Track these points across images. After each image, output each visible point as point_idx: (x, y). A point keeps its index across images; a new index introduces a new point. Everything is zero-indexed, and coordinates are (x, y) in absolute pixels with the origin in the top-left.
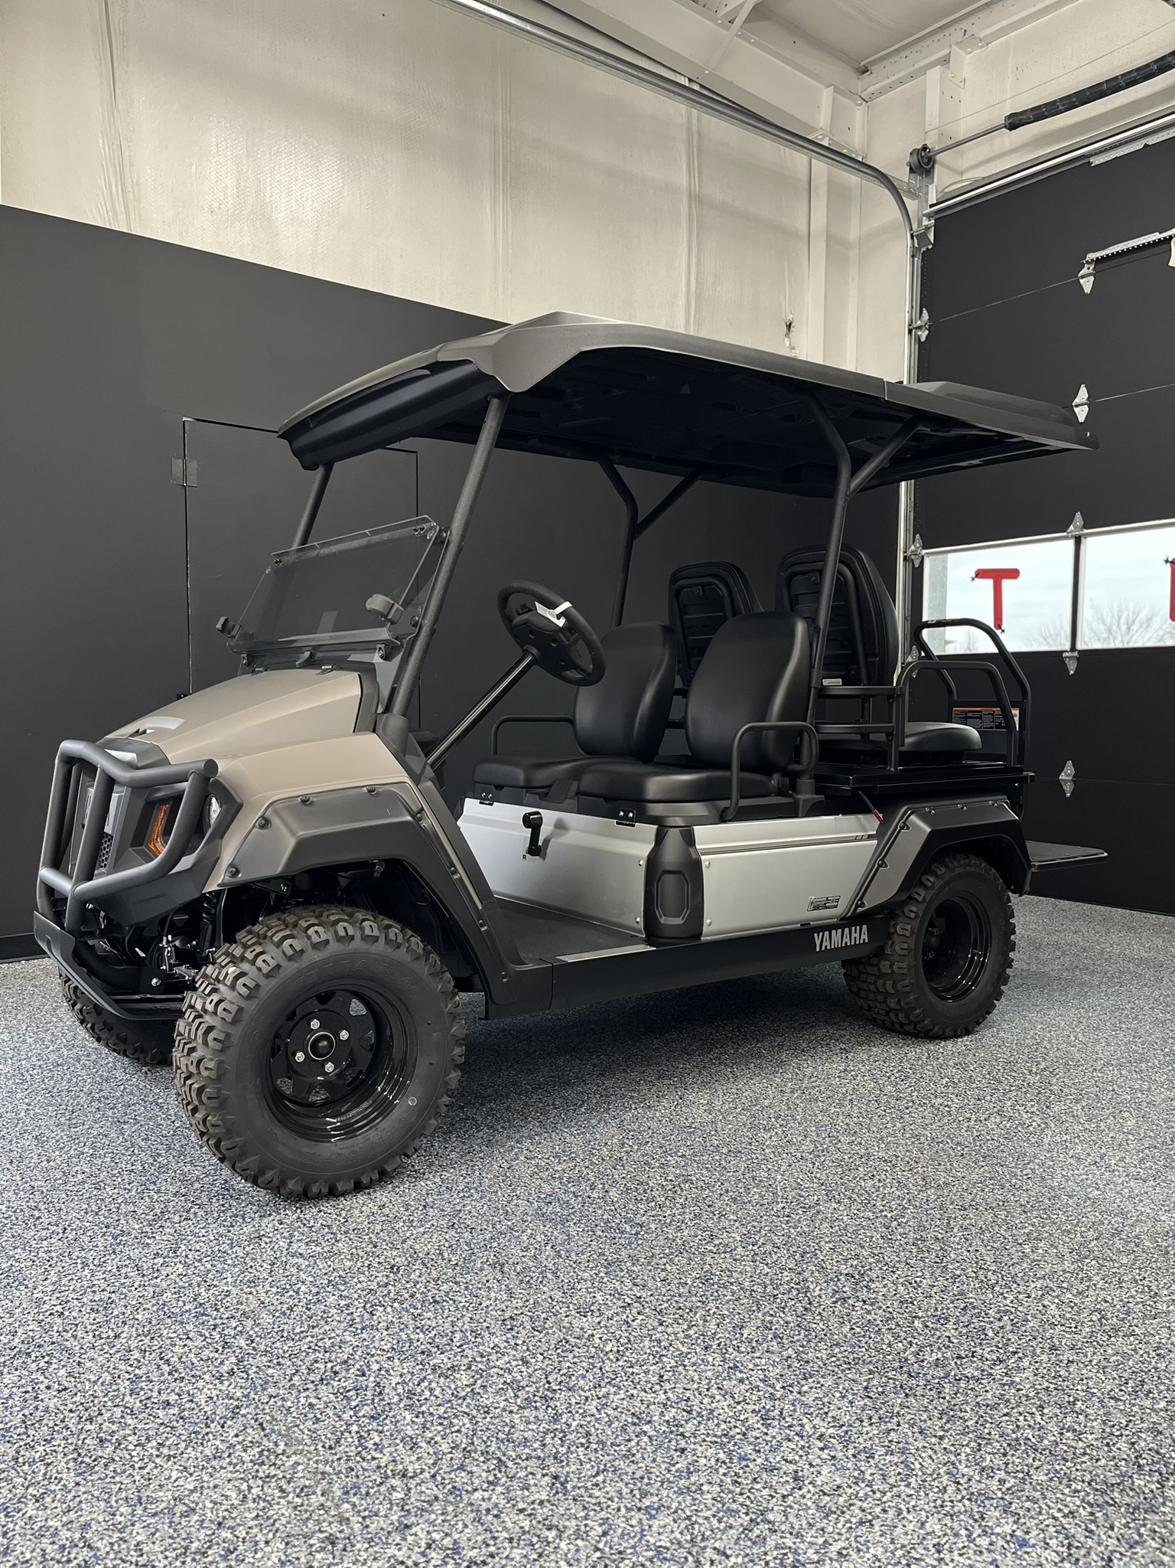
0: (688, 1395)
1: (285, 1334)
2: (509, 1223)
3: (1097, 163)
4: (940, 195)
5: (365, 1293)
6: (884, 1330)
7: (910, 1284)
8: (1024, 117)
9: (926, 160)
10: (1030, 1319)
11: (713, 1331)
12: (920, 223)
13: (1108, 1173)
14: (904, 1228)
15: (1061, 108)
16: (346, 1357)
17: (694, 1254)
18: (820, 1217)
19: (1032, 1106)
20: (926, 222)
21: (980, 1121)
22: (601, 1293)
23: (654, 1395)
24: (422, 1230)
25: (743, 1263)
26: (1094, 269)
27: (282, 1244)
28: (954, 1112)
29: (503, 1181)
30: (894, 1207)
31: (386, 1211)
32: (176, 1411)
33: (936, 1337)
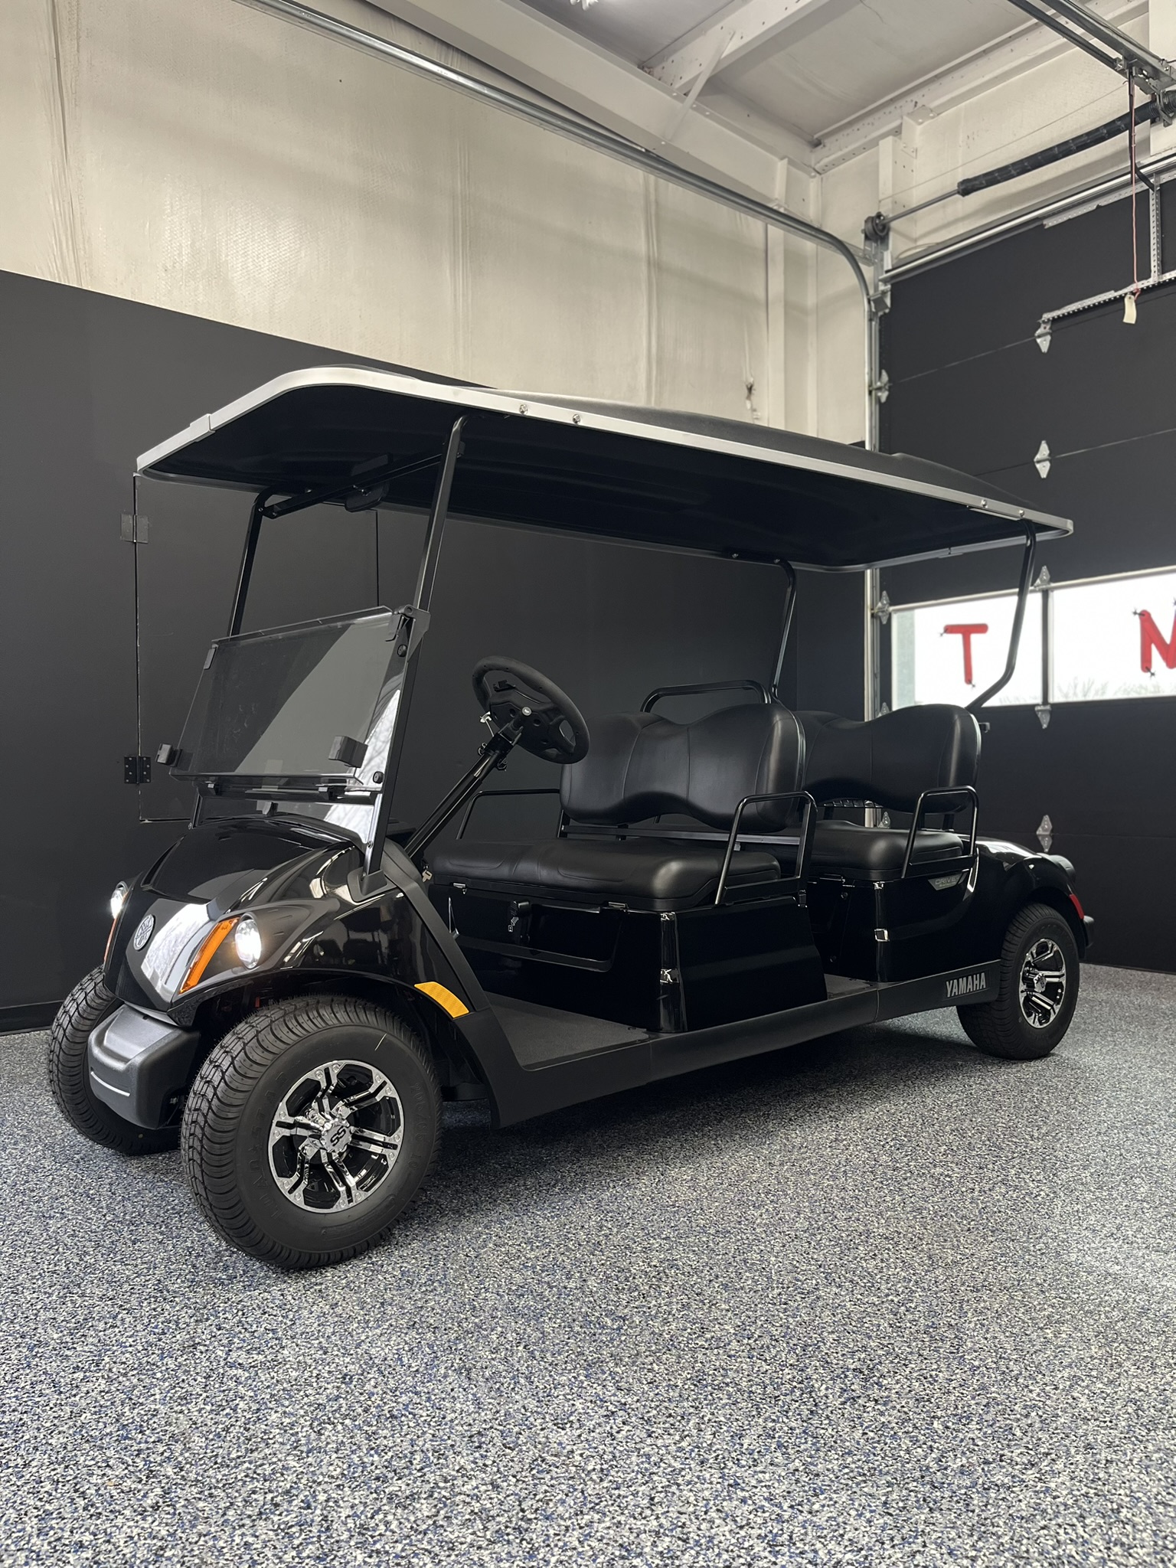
0: (683, 1520)
1: (219, 1461)
2: (477, 1320)
3: (1051, 224)
4: (895, 261)
5: (312, 1408)
6: (900, 1434)
7: (925, 1378)
8: (977, 182)
9: (881, 228)
10: (1060, 1414)
11: (709, 1442)
12: (876, 288)
13: (1126, 1246)
14: (912, 1313)
15: (1013, 172)
16: (288, 1486)
17: (684, 1350)
18: (820, 1304)
19: (1038, 1174)
20: (882, 287)
21: (984, 1191)
22: (581, 1401)
23: (644, 1522)
24: (378, 1331)
25: (739, 1360)
26: (1051, 328)
27: (220, 1353)
28: (955, 1182)
29: (470, 1272)
30: (900, 1290)
31: (339, 1310)
32: (89, 1554)
33: (958, 1439)
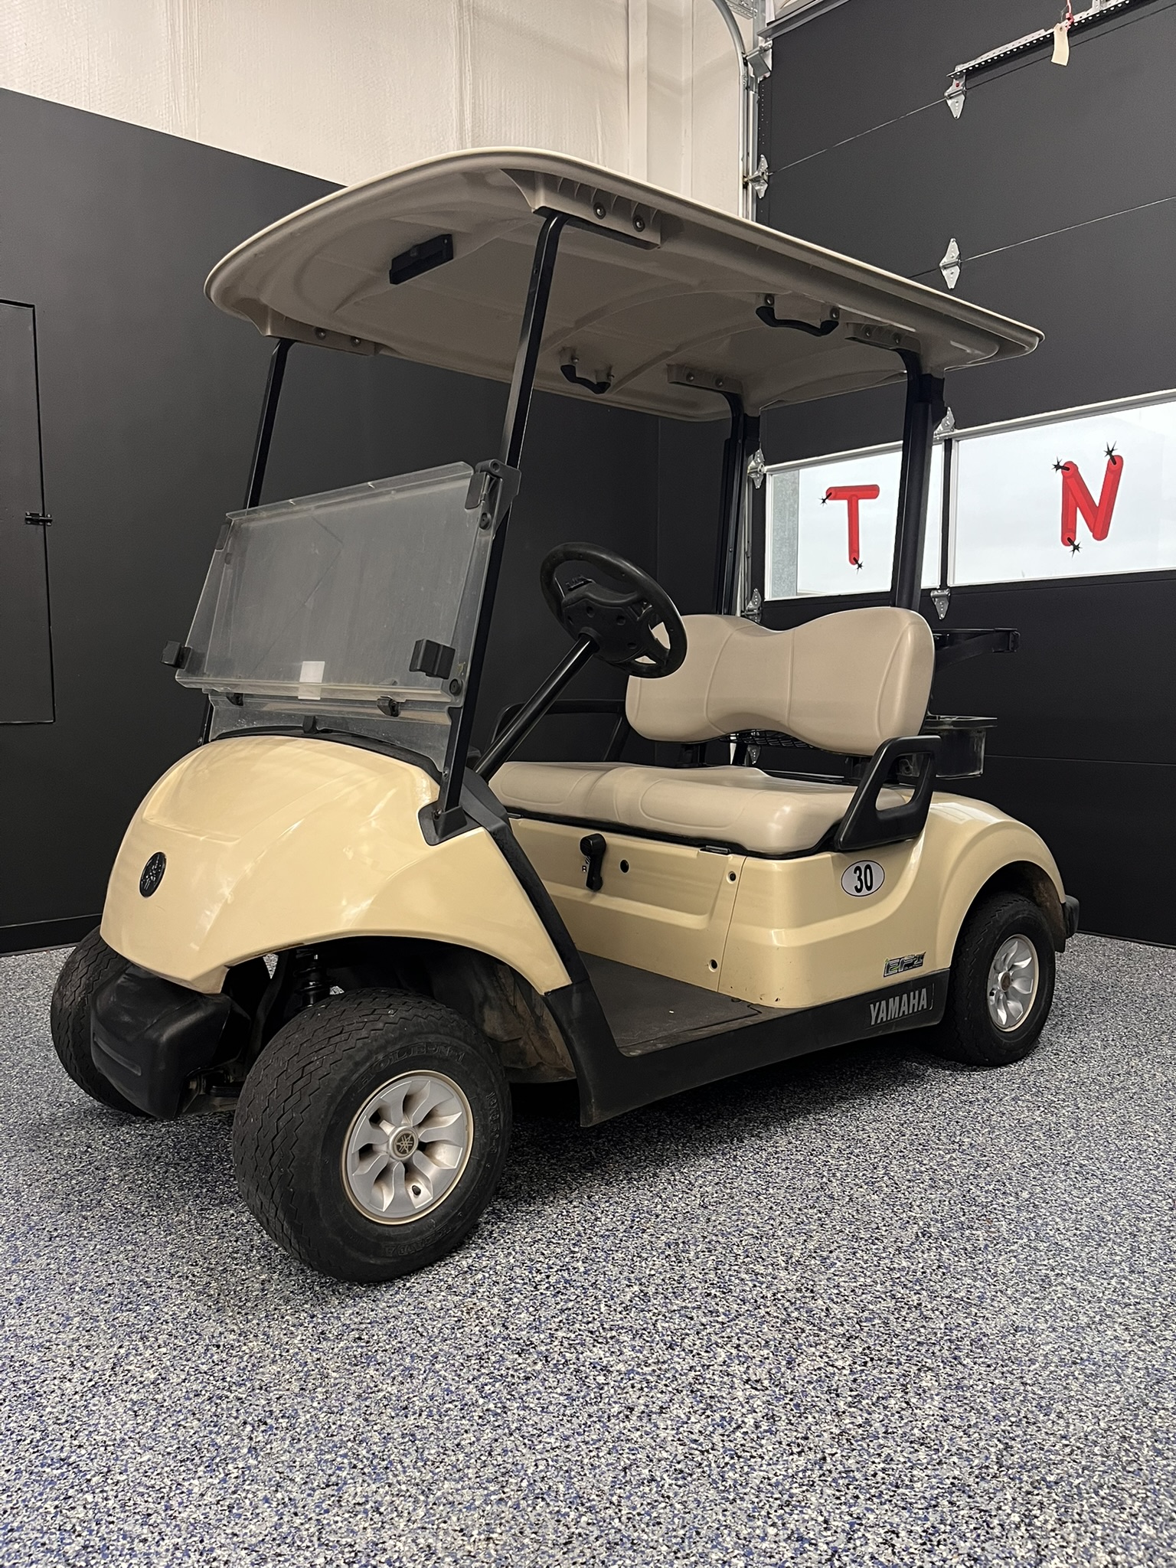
4: (778, 9)
12: (755, 45)
20: (762, 43)
26: (965, 85)
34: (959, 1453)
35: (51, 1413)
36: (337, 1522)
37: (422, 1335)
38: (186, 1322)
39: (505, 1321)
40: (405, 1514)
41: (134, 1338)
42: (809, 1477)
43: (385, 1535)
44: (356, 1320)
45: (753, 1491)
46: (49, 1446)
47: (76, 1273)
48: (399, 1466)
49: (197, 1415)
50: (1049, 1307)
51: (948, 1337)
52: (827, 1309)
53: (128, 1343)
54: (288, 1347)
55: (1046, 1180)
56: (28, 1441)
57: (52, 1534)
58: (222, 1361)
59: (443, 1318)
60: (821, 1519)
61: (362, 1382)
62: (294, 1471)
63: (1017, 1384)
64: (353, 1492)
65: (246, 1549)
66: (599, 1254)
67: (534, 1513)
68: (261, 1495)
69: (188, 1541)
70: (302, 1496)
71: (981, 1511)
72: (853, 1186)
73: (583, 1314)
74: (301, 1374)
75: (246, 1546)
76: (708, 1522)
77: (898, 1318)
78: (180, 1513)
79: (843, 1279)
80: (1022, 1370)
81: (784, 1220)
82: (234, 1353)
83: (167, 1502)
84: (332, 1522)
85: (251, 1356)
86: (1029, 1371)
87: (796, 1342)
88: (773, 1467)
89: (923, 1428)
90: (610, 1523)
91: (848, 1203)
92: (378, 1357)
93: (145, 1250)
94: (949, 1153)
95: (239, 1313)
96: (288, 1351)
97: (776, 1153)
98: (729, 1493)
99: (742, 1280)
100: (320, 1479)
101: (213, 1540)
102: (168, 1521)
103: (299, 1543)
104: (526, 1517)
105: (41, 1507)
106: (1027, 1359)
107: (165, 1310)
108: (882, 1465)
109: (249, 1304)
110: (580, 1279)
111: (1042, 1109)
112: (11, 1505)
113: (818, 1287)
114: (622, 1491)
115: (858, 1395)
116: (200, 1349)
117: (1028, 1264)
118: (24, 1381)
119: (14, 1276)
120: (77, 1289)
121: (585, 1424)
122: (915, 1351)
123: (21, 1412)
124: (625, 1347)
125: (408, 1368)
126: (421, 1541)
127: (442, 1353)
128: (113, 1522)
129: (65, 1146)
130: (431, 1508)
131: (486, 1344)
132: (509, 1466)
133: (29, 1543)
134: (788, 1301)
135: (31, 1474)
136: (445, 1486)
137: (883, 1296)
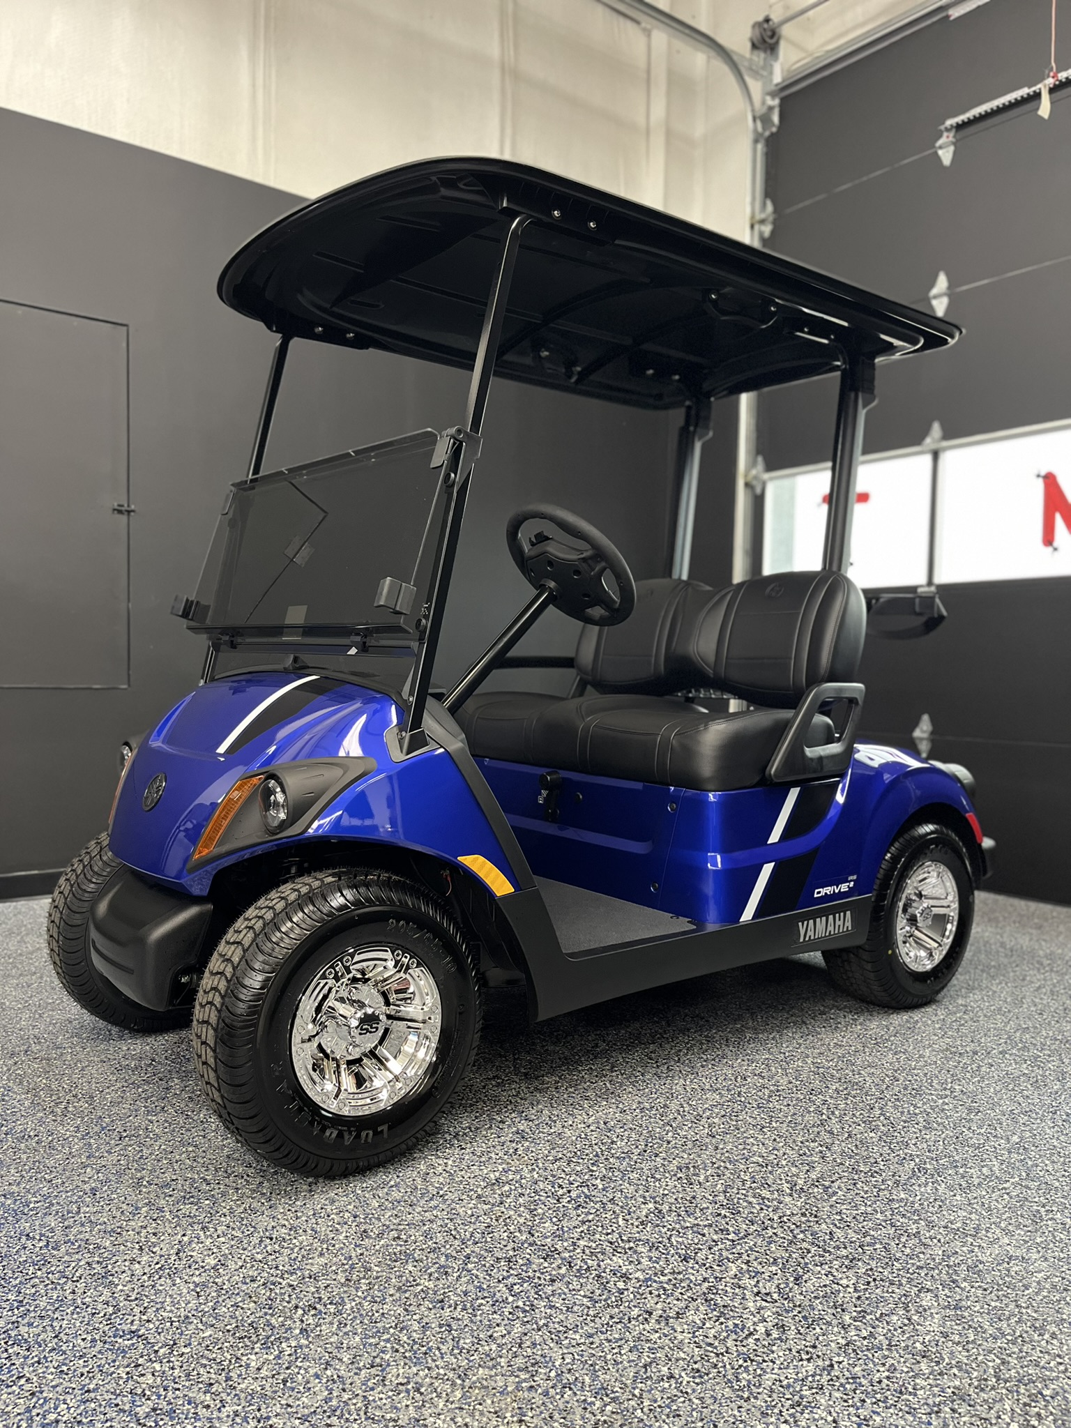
3: (957, 14)
4: (786, 74)
9: (769, 33)
12: (764, 103)
20: (768, 102)
26: (954, 137)
34: (959, 1366)
35: (122, 1291)
36: (382, 1399)
37: (455, 1238)
38: (242, 1216)
39: (531, 1229)
40: (444, 1395)
41: (196, 1228)
42: (818, 1381)
43: (426, 1412)
44: (395, 1221)
45: (765, 1391)
46: (121, 1319)
47: (144, 1169)
48: (437, 1352)
49: (254, 1299)
50: (1041, 1239)
51: (946, 1263)
52: (830, 1233)
53: (190, 1232)
54: (334, 1242)
55: (1035, 1127)
56: (102, 1314)
57: (124, 1396)
58: (275, 1252)
59: (474, 1223)
60: (830, 1419)
61: (402, 1276)
62: (342, 1351)
63: (1012, 1306)
64: (396, 1373)
65: (299, 1418)
66: (616, 1174)
67: (562, 1400)
68: (312, 1371)
69: (247, 1409)
70: (350, 1374)
71: (981, 1419)
72: (851, 1124)
73: (602, 1226)
74: (347, 1267)
75: (299, 1416)
76: (724, 1417)
77: (898, 1244)
78: (239, 1384)
79: (845, 1207)
80: (1017, 1294)
81: (788, 1151)
82: (285, 1244)
83: (228, 1373)
84: (377, 1399)
85: (301, 1249)
86: (1023, 1295)
87: (802, 1261)
88: (784, 1371)
89: (924, 1342)
90: (633, 1413)
91: (847, 1139)
92: (416, 1255)
93: (204, 1152)
94: (942, 1098)
95: (289, 1210)
96: (334, 1246)
97: (778, 1091)
98: (743, 1392)
99: (750, 1203)
100: (365, 1360)
101: (270, 1409)
102: (229, 1391)
103: (348, 1416)
104: (555, 1404)
105: (114, 1373)
106: (1021, 1284)
107: (223, 1204)
108: (887, 1374)
109: (298, 1203)
110: (599, 1194)
111: (1029, 1063)
112: (87, 1369)
113: (822, 1213)
114: (643, 1385)
115: (863, 1311)
116: (255, 1240)
117: (1020, 1201)
118: (98, 1262)
119: (89, 1170)
120: (145, 1183)
121: (608, 1324)
122: (916, 1275)
123: (95, 1289)
124: (642, 1257)
125: (443, 1266)
126: (459, 1419)
127: (474, 1254)
128: (179, 1389)
129: (133, 1059)
130: (467, 1391)
131: (514, 1248)
132: (538, 1358)
133: (103, 1403)
134: (794, 1224)
135: (105, 1343)
136: (480, 1372)
137: (884, 1224)
